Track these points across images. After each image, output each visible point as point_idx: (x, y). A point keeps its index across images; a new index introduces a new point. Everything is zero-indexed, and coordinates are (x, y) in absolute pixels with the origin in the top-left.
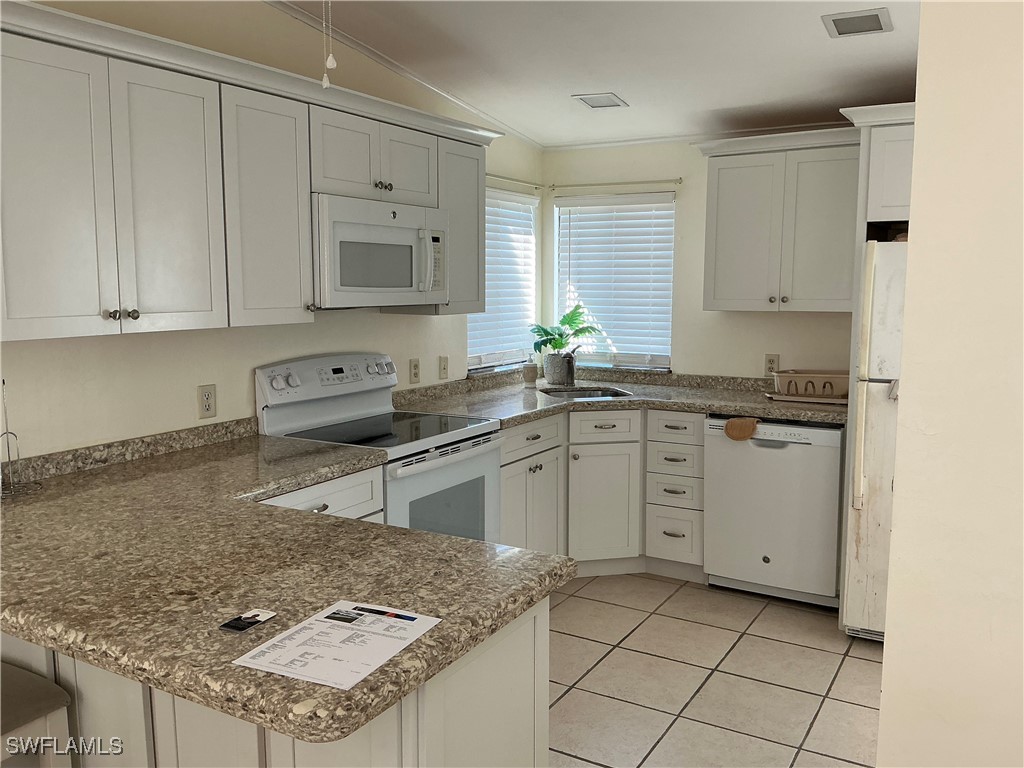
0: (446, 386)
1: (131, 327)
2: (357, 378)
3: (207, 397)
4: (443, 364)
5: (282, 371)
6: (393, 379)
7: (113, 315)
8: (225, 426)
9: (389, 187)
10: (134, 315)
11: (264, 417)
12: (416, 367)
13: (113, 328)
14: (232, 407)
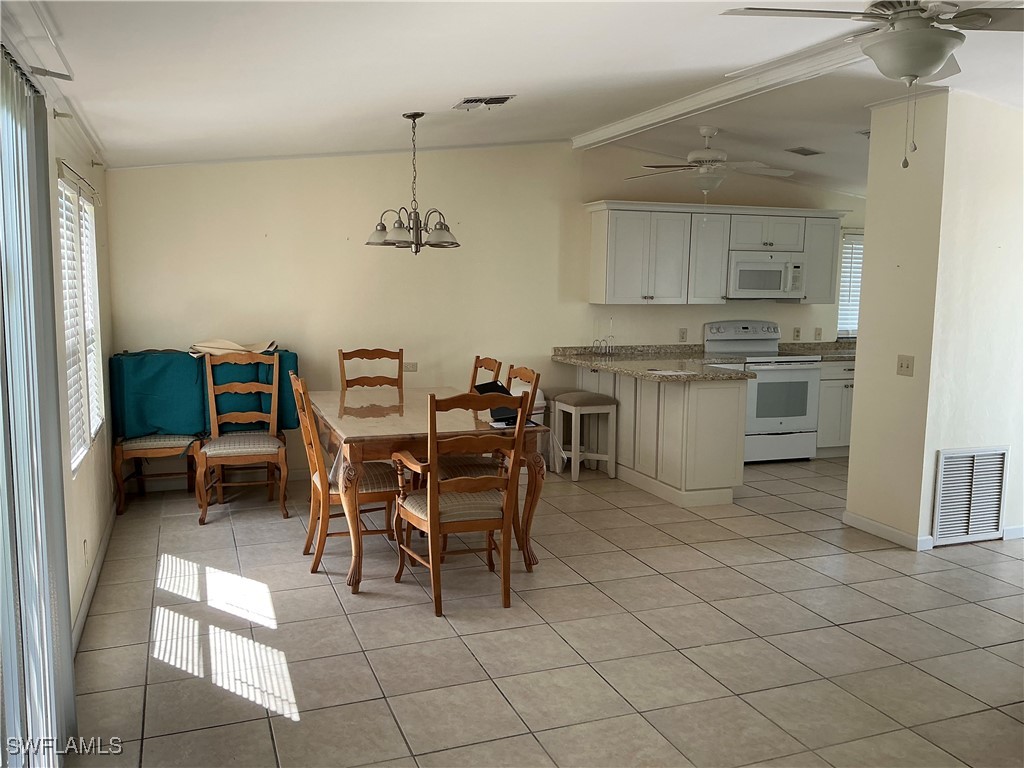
0: (819, 344)
1: (651, 302)
2: (756, 332)
3: (683, 334)
4: (818, 332)
5: (717, 326)
6: (779, 335)
7: (645, 298)
8: (689, 346)
9: (771, 244)
10: (652, 298)
11: (706, 344)
12: (798, 332)
13: (645, 302)
14: (694, 339)
